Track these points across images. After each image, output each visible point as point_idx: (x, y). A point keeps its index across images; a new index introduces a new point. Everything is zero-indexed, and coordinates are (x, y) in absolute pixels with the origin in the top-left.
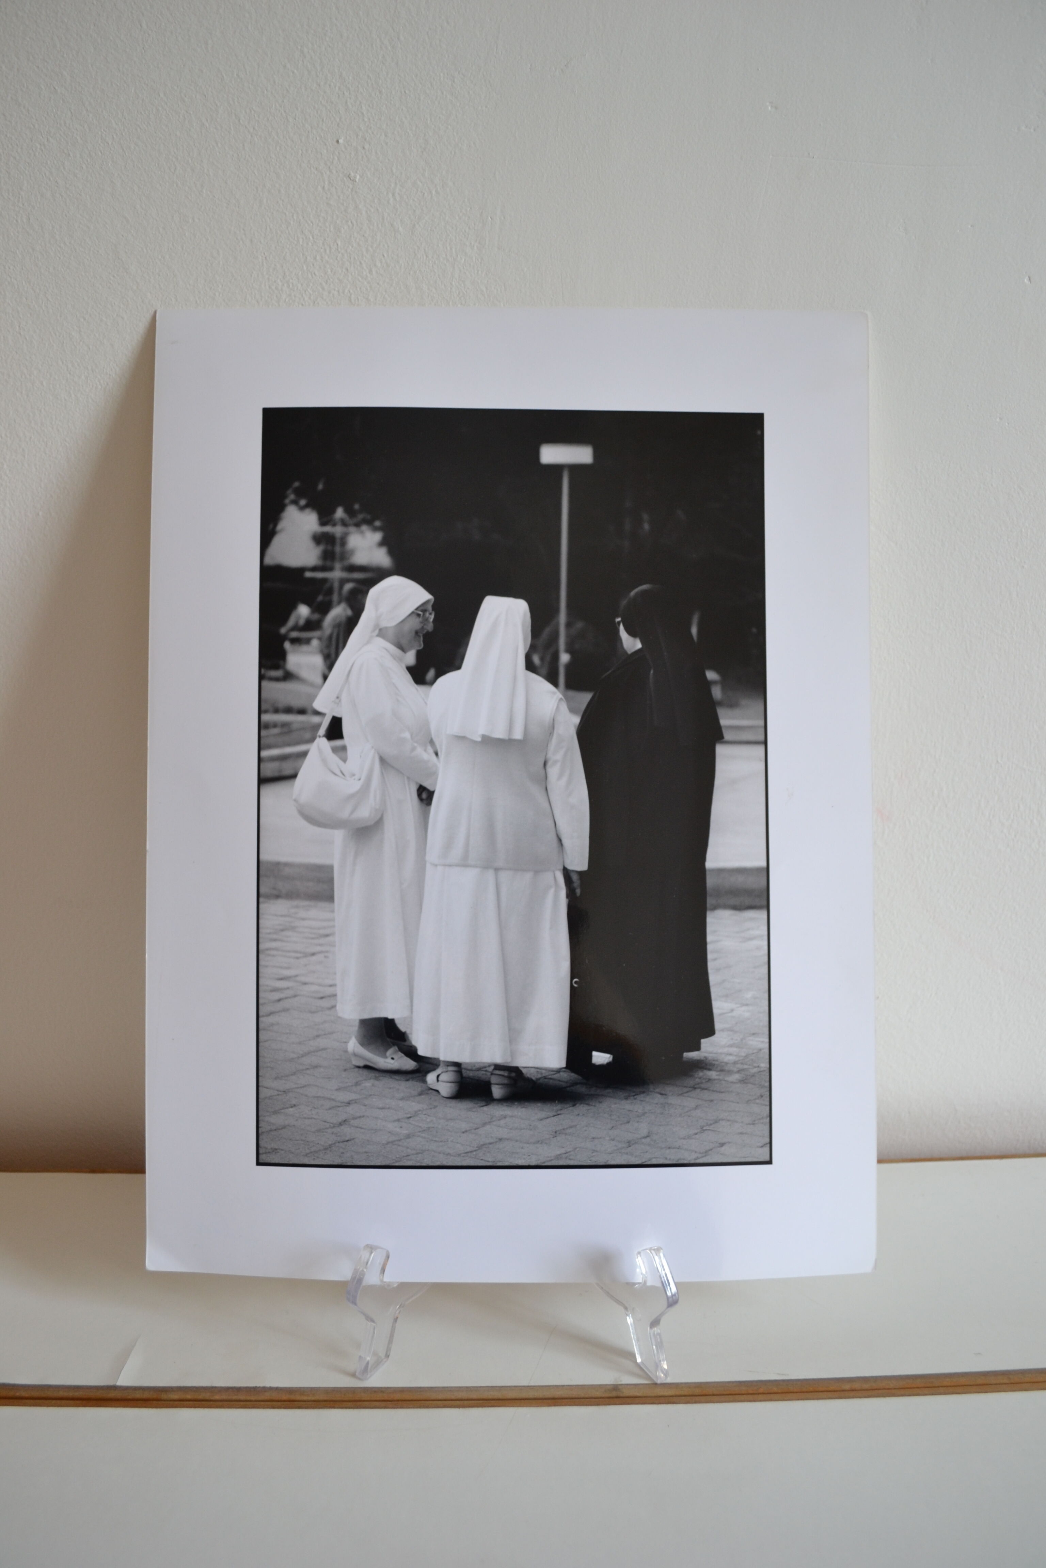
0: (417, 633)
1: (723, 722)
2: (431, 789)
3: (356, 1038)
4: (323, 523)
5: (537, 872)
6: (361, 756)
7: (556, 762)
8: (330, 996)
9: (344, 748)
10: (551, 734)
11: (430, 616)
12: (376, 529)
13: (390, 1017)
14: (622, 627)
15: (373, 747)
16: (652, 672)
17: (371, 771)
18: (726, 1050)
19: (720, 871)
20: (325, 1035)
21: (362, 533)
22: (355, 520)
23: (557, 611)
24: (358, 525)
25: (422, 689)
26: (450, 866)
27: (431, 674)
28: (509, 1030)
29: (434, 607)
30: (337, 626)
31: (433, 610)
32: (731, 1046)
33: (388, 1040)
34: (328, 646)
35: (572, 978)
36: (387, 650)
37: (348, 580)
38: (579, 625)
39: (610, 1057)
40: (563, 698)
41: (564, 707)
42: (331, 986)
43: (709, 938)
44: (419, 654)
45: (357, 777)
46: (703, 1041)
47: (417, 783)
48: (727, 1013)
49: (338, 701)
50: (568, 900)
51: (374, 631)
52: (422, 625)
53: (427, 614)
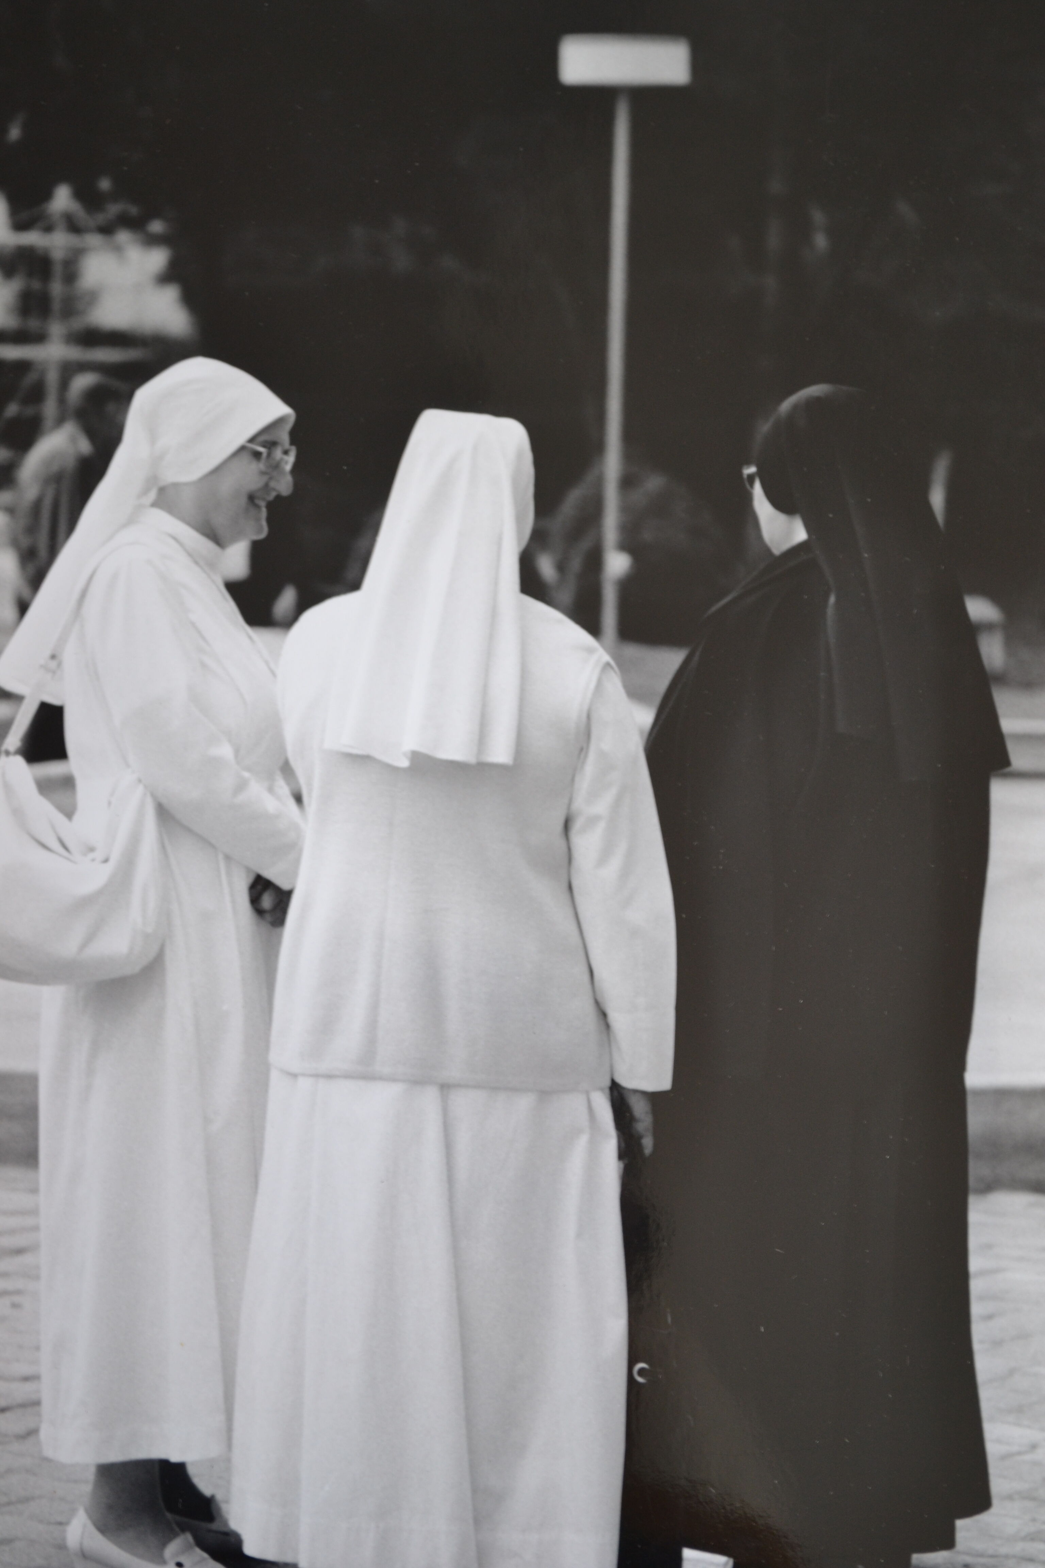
0: (252, 498)
1: (1009, 725)
2: (285, 885)
3: (86, 1511)
4: (20, 225)
5: (544, 1095)
6: (109, 803)
7: (593, 820)
8: (23, 1406)
9: (68, 782)
10: (582, 750)
11: (285, 457)
12: (152, 241)
13: (175, 1458)
14: (757, 490)
15: (140, 781)
16: (832, 599)
17: (135, 840)
18: (1019, 1548)
19: (1001, 1095)
20: (9, 1504)
21: (118, 249)
22: (101, 218)
23: (599, 447)
24: (107, 230)
25: (262, 637)
26: (329, 1076)
27: (287, 599)
28: (475, 1490)
29: (296, 436)
30: (55, 479)
31: (292, 442)
32: (1032, 1538)
33: (169, 1515)
34: (32, 529)
35: (632, 1359)
36: (175, 539)
37: (83, 367)
38: (654, 483)
39: (726, 1564)
40: (612, 663)
41: (615, 685)
42: (26, 1379)
43: (975, 1263)
44: (257, 551)
45: (99, 855)
46: (960, 1523)
47: (248, 870)
48: (1019, 1453)
49: (53, 664)
50: (622, 1165)
51: (145, 492)
52: (265, 479)
53: (278, 453)
